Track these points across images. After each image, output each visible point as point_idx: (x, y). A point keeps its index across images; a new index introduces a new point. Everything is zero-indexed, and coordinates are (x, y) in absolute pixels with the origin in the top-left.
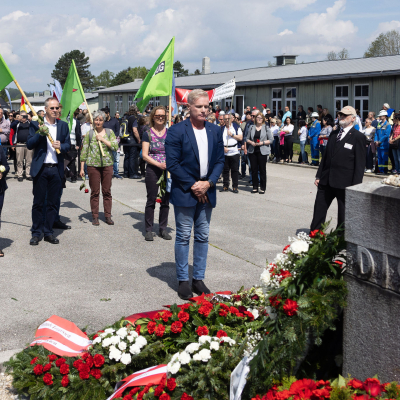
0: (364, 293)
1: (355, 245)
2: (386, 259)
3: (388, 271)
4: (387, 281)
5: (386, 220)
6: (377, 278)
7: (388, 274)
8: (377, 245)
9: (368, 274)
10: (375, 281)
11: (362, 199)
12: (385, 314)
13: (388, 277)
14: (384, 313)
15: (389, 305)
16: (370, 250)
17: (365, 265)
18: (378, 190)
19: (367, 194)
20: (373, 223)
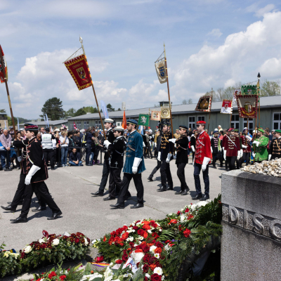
0: (233, 232)
1: (227, 206)
2: (246, 212)
4: (247, 225)
5: (246, 191)
7: (247, 221)
8: (240, 205)
9: (236, 221)
10: (240, 225)
11: (232, 180)
13: (247, 223)
14: (245, 242)
15: (248, 238)
16: (237, 208)
18: (240, 174)
19: (235, 177)
20: (238, 192)
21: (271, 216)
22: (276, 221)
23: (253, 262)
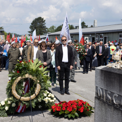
0: (99, 103)
2: (104, 90)
3: (105, 95)
4: (105, 98)
5: (104, 78)
6: (102, 97)
8: (102, 86)
9: (100, 96)
10: (102, 98)
12: (104, 109)
13: (105, 97)
15: (105, 106)
16: (101, 88)
17: (100, 93)
18: (103, 68)
19: (100, 70)
20: (101, 79)
21: (113, 92)
22: (115, 95)
23: (106, 120)
